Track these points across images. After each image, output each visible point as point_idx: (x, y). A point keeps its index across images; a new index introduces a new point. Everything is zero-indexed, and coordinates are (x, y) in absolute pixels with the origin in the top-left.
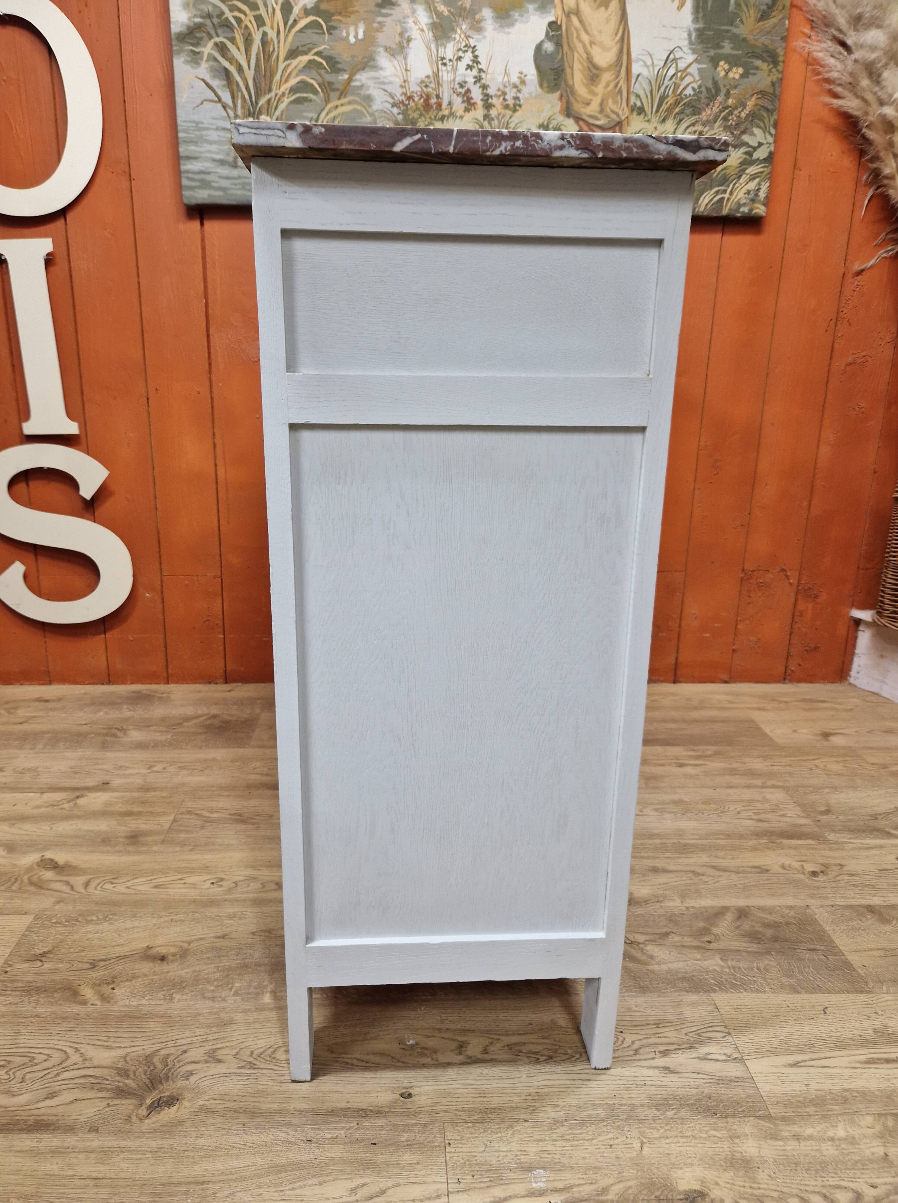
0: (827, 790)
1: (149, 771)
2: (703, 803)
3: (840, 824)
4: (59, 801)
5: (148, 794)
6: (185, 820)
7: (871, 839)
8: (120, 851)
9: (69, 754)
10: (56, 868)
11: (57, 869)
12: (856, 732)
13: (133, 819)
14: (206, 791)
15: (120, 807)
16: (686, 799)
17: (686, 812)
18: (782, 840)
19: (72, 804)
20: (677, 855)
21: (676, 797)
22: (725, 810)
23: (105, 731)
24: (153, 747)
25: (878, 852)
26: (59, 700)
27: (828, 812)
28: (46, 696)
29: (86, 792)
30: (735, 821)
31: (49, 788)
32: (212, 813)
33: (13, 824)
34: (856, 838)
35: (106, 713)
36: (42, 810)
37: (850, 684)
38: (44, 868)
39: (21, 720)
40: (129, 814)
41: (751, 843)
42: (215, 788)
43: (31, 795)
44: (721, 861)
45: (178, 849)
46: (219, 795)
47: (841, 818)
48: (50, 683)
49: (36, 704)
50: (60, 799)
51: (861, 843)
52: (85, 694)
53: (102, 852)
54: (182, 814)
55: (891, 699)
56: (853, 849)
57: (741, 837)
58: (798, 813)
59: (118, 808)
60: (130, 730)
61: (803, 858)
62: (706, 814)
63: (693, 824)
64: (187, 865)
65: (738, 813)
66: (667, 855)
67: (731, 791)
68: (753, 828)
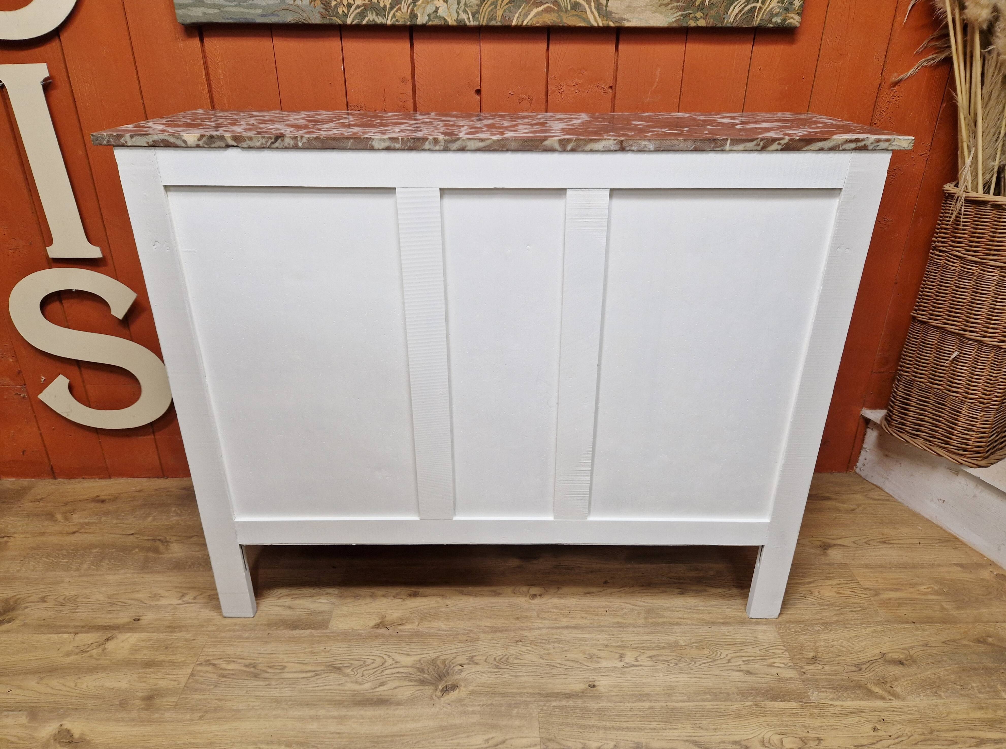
0: (817, 628)
1: (180, 602)
2: (697, 648)
3: (824, 677)
4: (89, 646)
5: (174, 636)
6: (202, 674)
7: (852, 700)
8: (133, 720)
9: (111, 578)
10: (70, 742)
11: (72, 745)
12: (854, 542)
13: (153, 672)
14: (229, 631)
15: (145, 655)
16: (682, 642)
17: (679, 660)
18: (766, 702)
19: (100, 650)
20: (662, 725)
21: (672, 638)
22: (716, 658)
23: (148, 544)
24: (190, 566)
25: (857, 719)
26: (115, 499)
27: (814, 660)
28: (104, 495)
29: (115, 632)
30: (724, 674)
31: (84, 627)
32: (228, 662)
33: (42, 679)
34: (838, 699)
35: (154, 519)
36: (73, 658)
37: (856, 473)
38: (60, 742)
39: (74, 529)
40: (149, 664)
41: (737, 706)
42: (237, 627)
43: (65, 636)
44: (704, 733)
45: (188, 716)
46: (240, 637)
47: (827, 668)
48: (110, 477)
49: (92, 505)
50: (90, 642)
51: (842, 706)
52: (140, 491)
53: (117, 721)
54: (200, 664)
55: (893, 495)
56: (834, 715)
57: (727, 697)
58: (785, 662)
59: (144, 656)
60: (172, 543)
61: (784, 729)
62: (698, 663)
63: (683, 678)
64: (193, 741)
65: (729, 661)
66: (654, 725)
67: (725, 629)
68: (739, 684)
